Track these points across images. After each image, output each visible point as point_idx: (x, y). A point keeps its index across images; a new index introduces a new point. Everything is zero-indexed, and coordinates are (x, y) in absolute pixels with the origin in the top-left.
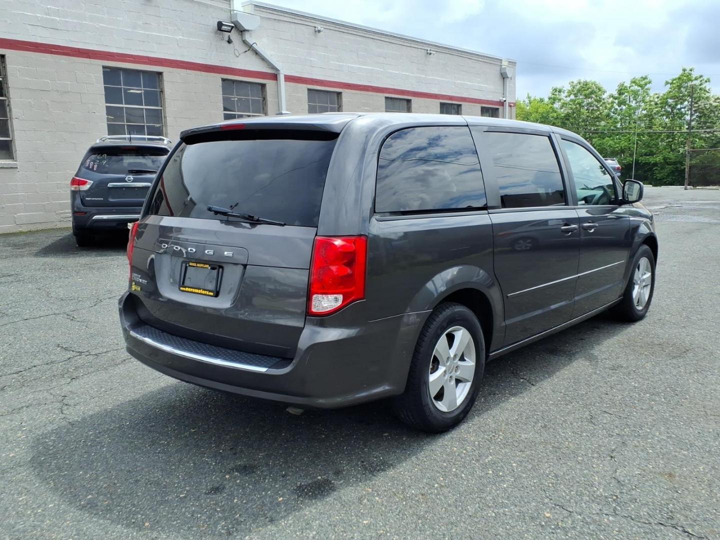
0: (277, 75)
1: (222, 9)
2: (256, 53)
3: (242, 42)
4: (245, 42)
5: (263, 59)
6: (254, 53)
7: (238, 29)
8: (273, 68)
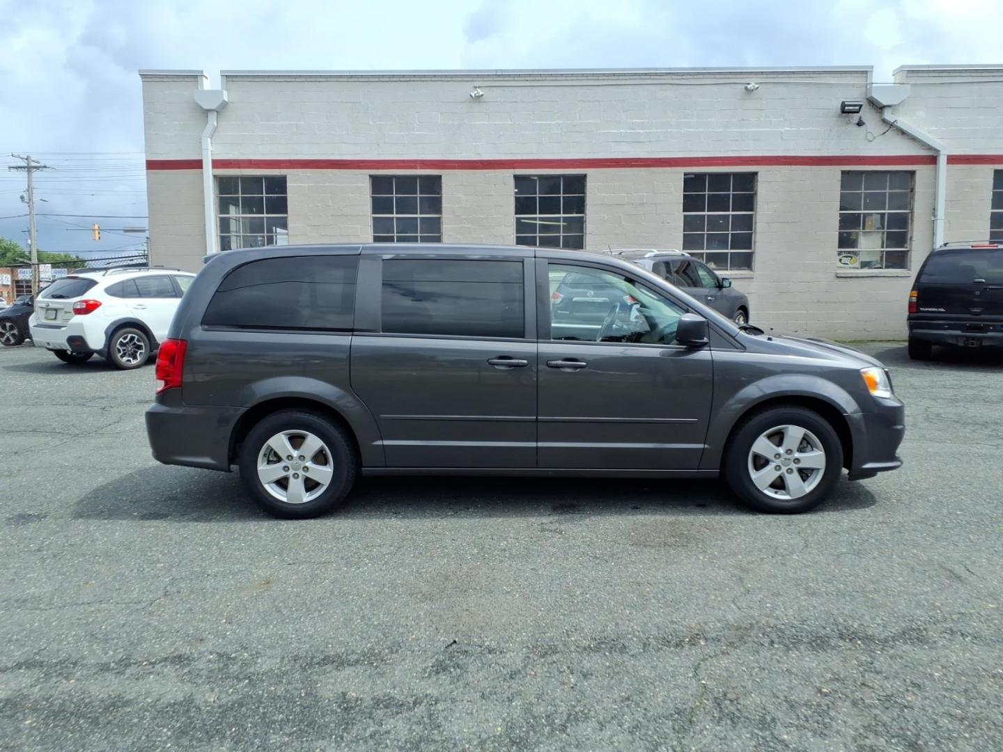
0: (936, 157)
1: (853, 85)
2: (903, 133)
3: (881, 123)
4: (884, 121)
5: (914, 139)
6: (900, 133)
7: (876, 106)
8: (930, 148)
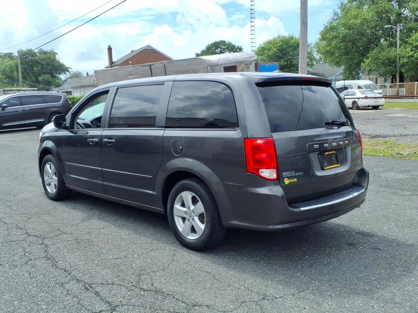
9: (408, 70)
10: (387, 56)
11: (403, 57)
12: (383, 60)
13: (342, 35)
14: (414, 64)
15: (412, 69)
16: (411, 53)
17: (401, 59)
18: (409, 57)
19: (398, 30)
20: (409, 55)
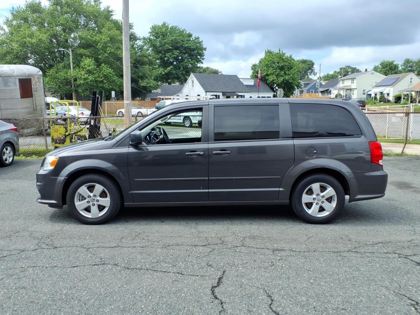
9: (84, 90)
10: (64, 77)
11: (80, 79)
12: (61, 80)
13: (16, 51)
14: (89, 86)
15: (87, 90)
16: (86, 76)
17: (78, 80)
18: (85, 79)
19: (70, 54)
20: (85, 77)
